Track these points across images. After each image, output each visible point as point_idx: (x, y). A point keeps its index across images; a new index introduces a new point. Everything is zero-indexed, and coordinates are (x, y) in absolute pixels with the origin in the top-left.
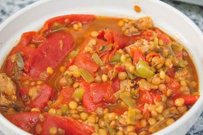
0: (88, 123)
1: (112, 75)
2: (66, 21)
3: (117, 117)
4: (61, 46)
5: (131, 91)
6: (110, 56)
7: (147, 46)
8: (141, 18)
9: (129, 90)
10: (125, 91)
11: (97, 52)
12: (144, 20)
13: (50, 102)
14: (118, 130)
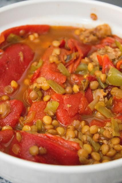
0: (69, 139)
1: (84, 85)
2: (21, 32)
3: (99, 130)
4: (22, 58)
5: (105, 101)
6: (75, 65)
7: (114, 53)
8: (100, 26)
9: (103, 100)
10: (99, 101)
11: (62, 62)
12: (102, 27)
13: (22, 118)
14: (103, 144)
